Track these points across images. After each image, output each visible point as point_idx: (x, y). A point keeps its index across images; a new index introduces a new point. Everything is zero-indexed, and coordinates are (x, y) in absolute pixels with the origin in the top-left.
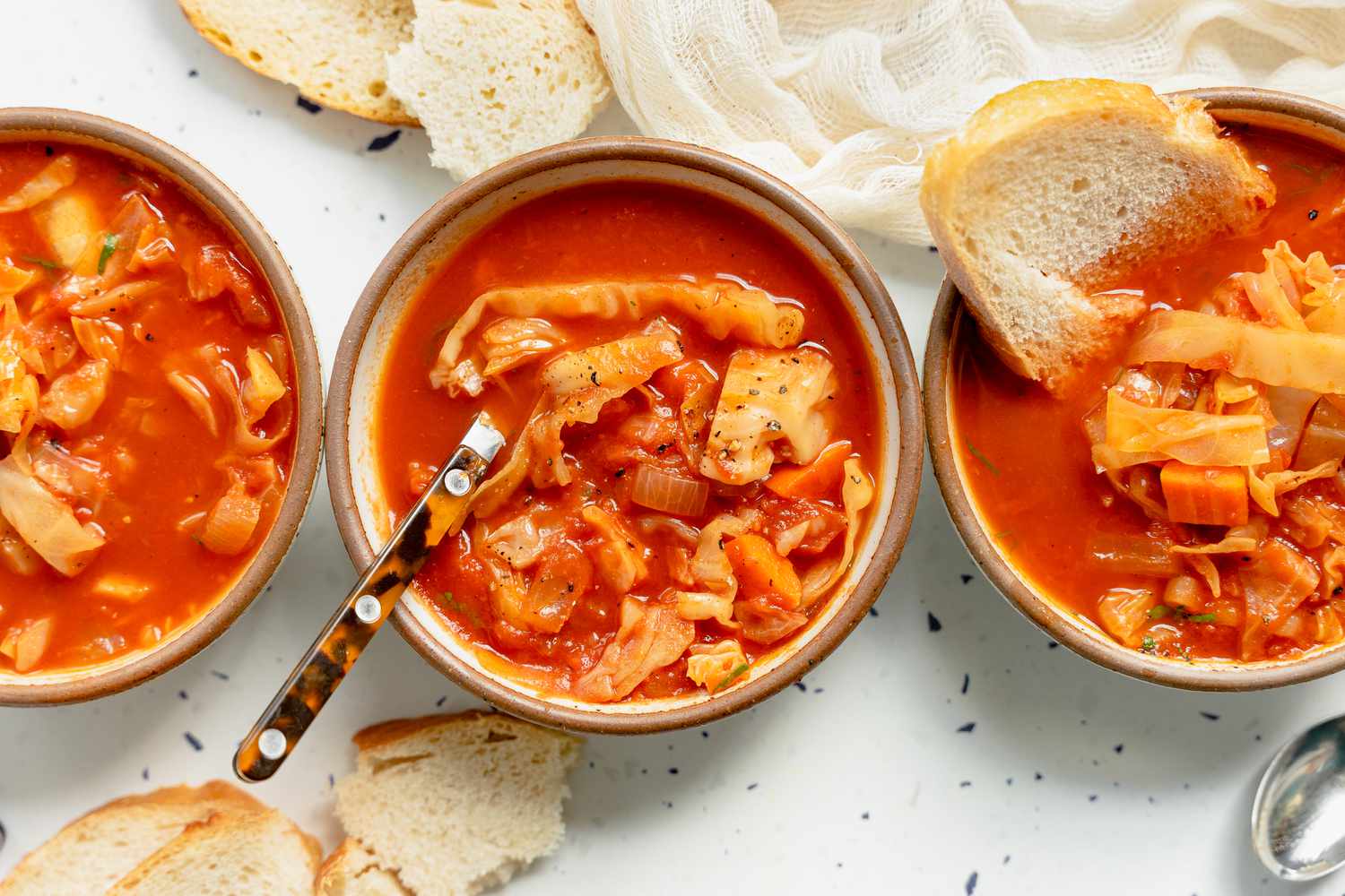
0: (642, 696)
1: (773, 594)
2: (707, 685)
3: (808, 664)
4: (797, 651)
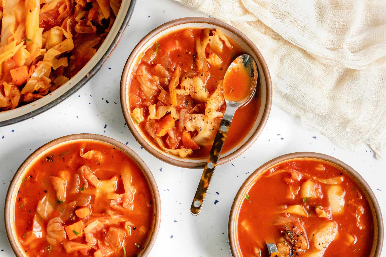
1: (159, 129)
2: (133, 113)
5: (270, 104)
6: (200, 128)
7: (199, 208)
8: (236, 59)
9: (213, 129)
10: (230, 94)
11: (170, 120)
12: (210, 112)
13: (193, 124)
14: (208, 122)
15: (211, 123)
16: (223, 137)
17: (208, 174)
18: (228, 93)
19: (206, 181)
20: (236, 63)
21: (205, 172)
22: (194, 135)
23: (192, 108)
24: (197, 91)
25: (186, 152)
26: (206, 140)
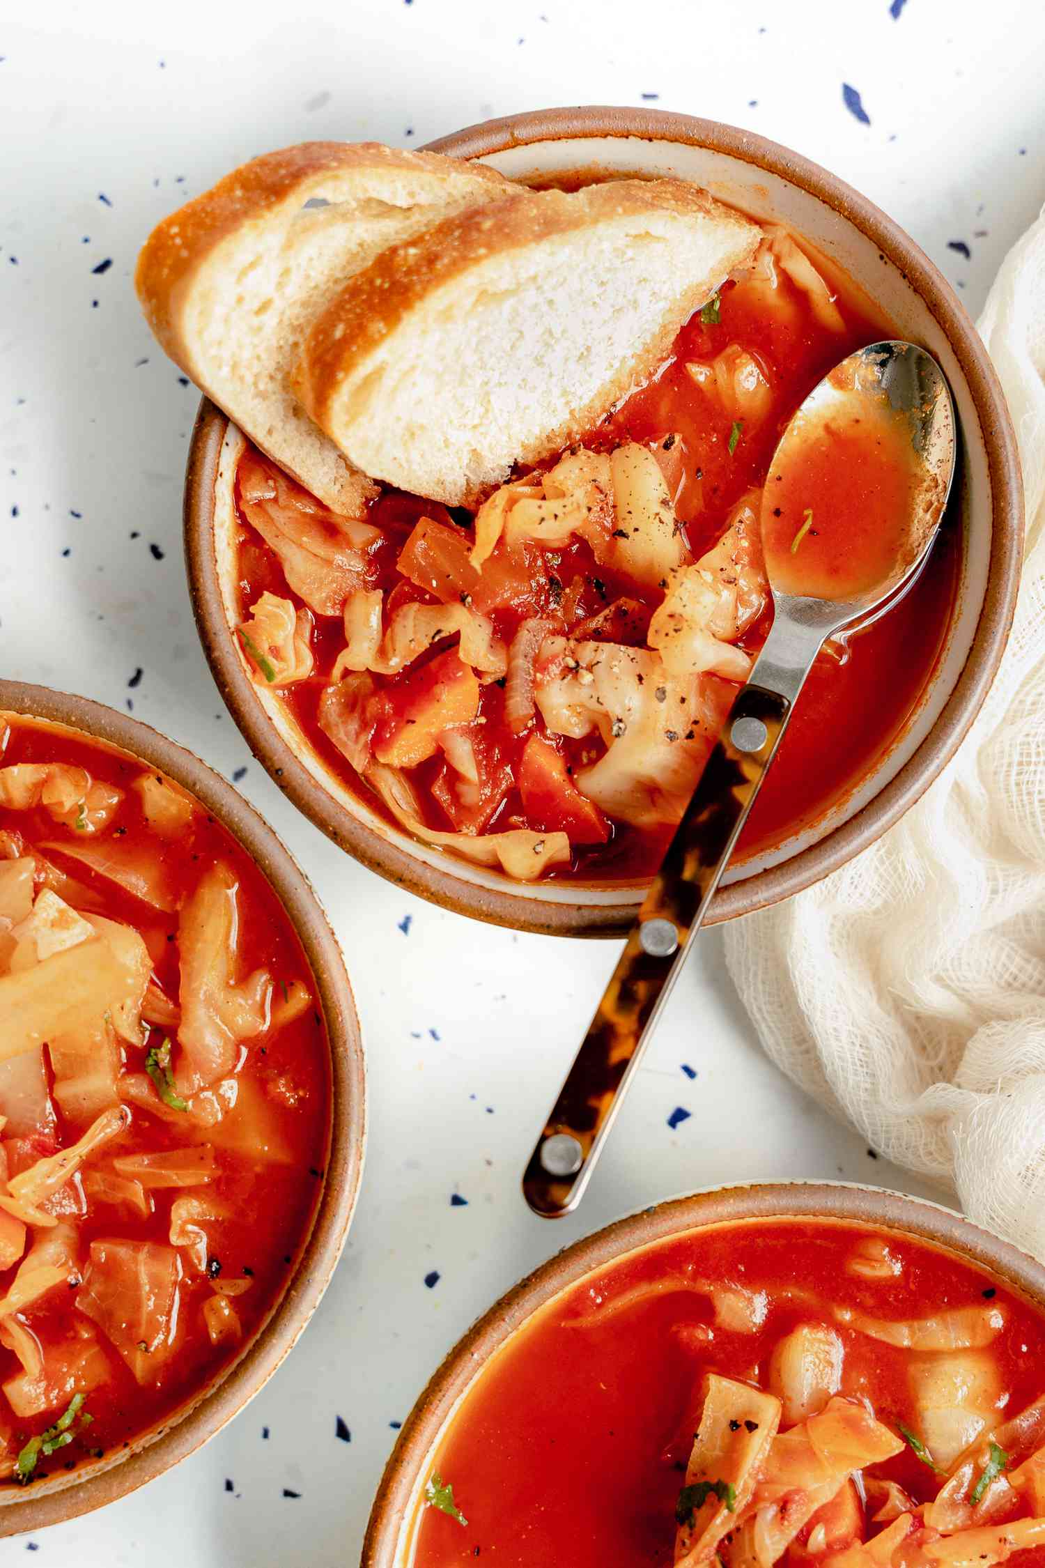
0: (241, 539)
1: (393, 724)
2: (250, 621)
3: (277, 767)
4: (296, 753)
5: (1005, 610)
6: (620, 721)
7: (570, 1180)
8: (845, 362)
9: (690, 736)
10: (795, 549)
11: (451, 679)
12: (676, 631)
13: (583, 694)
14: (661, 694)
15: (683, 700)
16: (743, 781)
17: (641, 989)
18: (784, 540)
19: (624, 1024)
20: (841, 384)
21: (622, 973)
22: (585, 760)
23: (586, 618)
24: (627, 527)
25: (537, 853)
26: (651, 791)
